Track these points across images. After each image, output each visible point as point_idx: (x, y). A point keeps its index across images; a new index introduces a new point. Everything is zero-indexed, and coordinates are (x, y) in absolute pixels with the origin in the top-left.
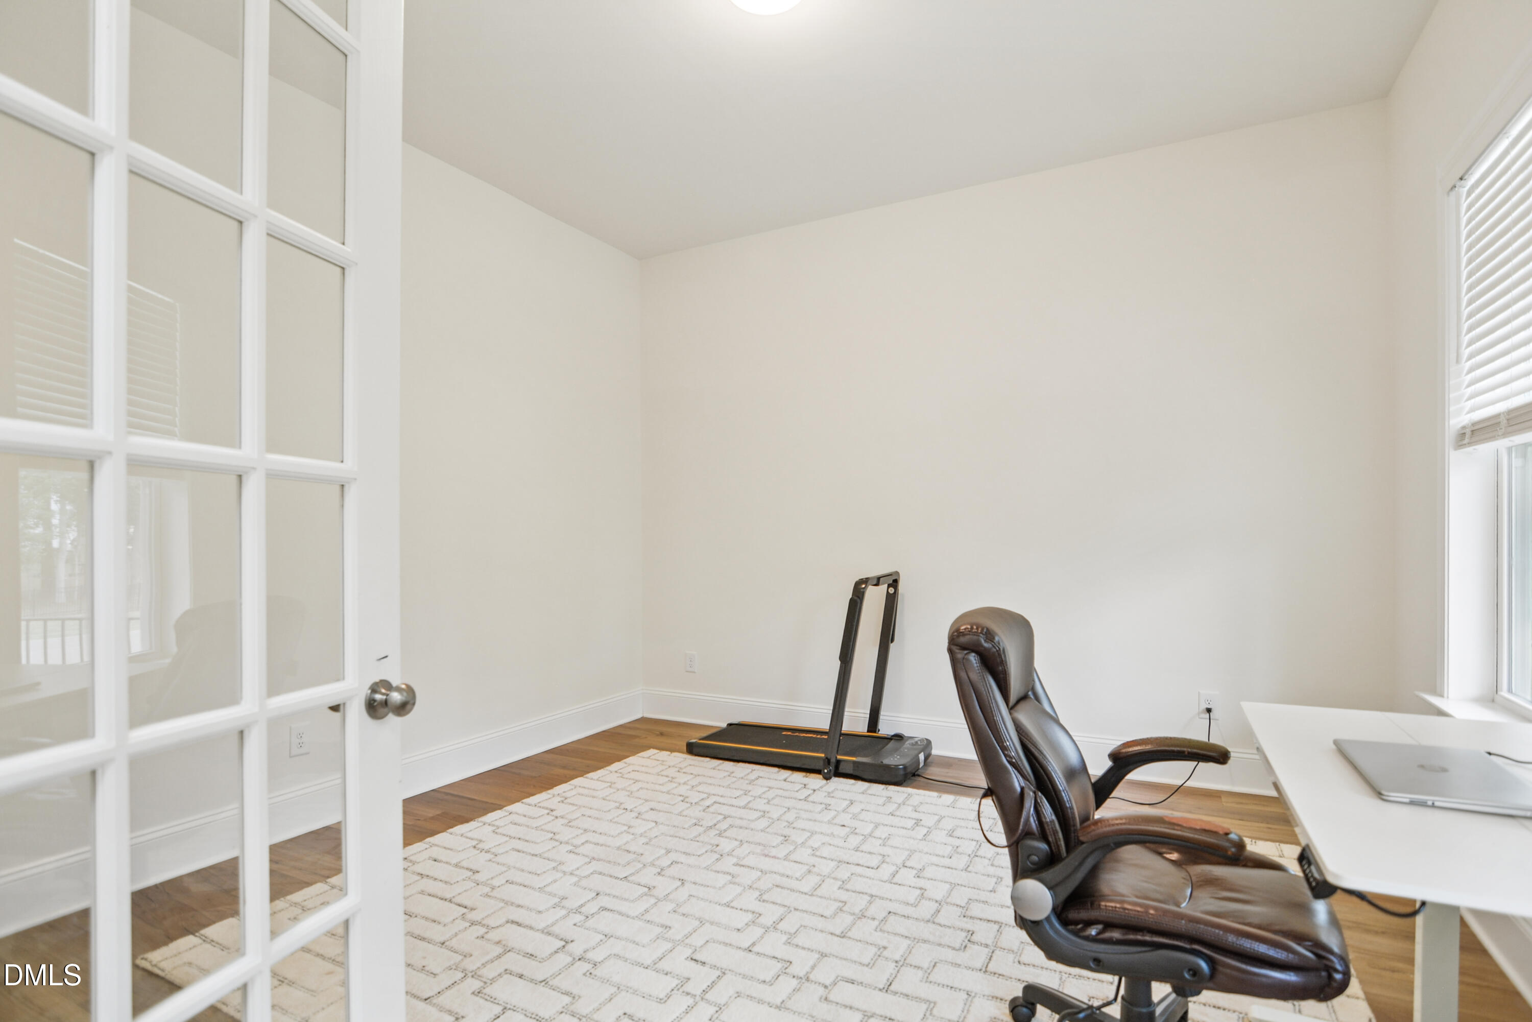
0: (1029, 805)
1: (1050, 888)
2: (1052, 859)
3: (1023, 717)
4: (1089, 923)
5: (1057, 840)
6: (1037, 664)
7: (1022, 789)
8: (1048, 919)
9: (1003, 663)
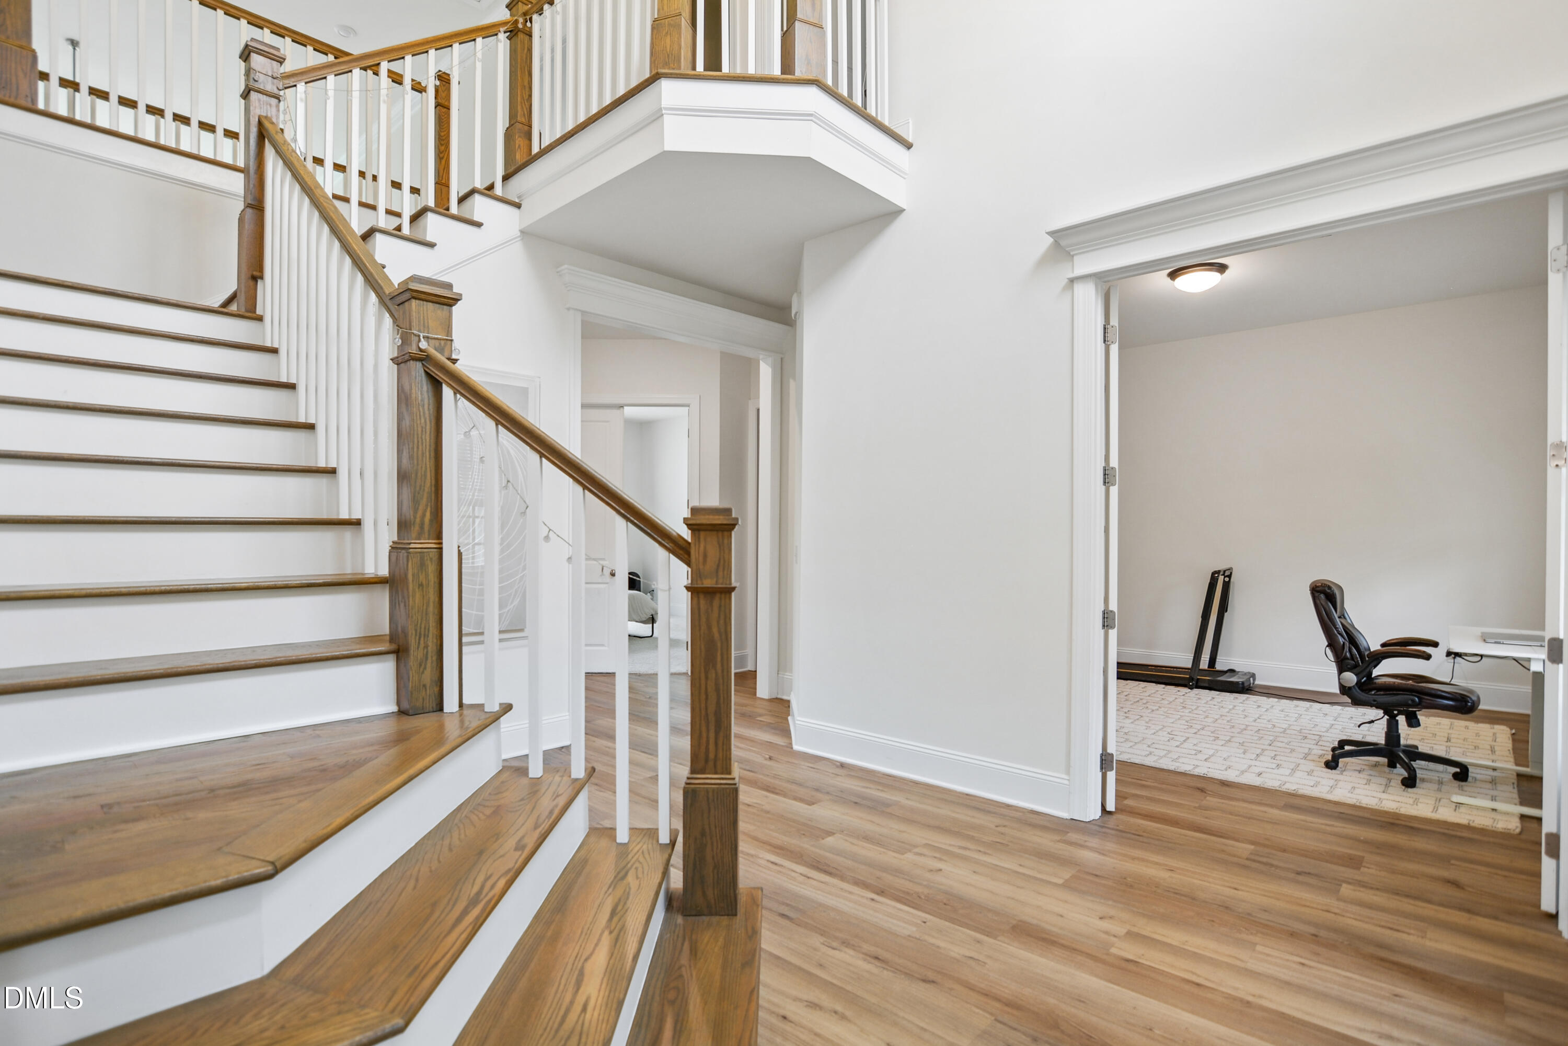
0: (1347, 649)
1: (1356, 675)
2: (1356, 666)
3: (1343, 621)
4: (1371, 690)
5: (1358, 661)
6: (1345, 606)
7: (1344, 643)
8: (1354, 686)
9: (1335, 598)
